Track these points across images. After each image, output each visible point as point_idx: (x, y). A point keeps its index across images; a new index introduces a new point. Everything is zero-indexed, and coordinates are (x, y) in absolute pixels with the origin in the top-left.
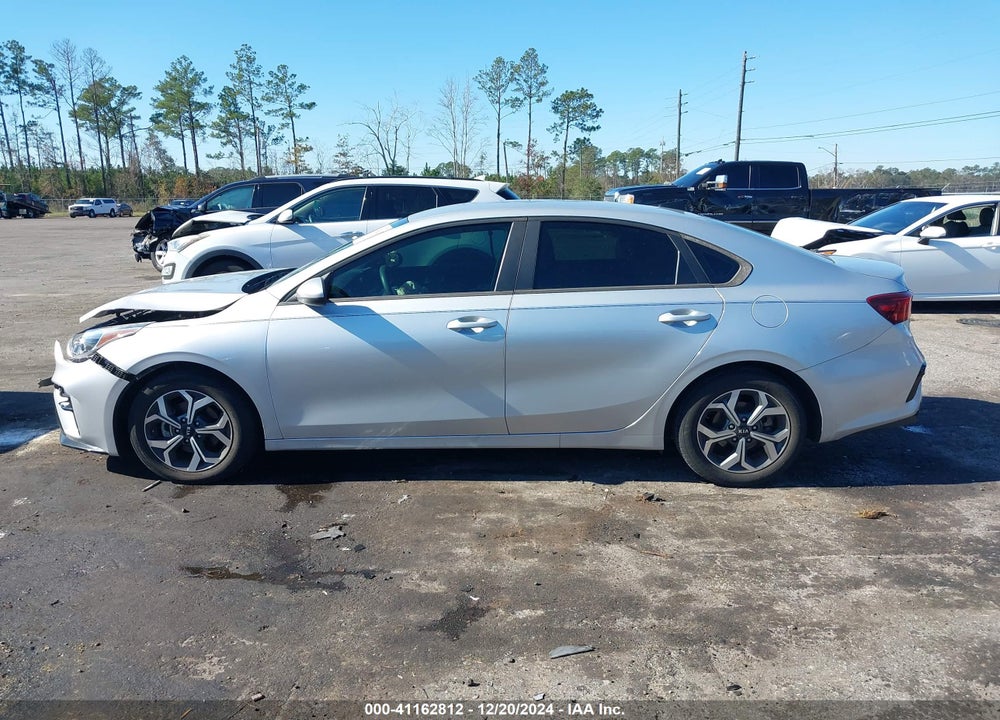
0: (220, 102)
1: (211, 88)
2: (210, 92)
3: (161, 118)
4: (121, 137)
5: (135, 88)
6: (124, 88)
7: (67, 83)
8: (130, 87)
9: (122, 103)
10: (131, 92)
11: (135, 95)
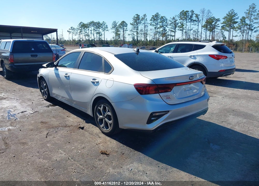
0: (240, 21)
1: (238, 17)
2: (238, 18)
3: (224, 26)
4: (212, 32)
5: (219, 19)
6: (216, 19)
7: (202, 19)
8: (217, 19)
9: (216, 23)
10: (218, 20)
11: (218, 21)
